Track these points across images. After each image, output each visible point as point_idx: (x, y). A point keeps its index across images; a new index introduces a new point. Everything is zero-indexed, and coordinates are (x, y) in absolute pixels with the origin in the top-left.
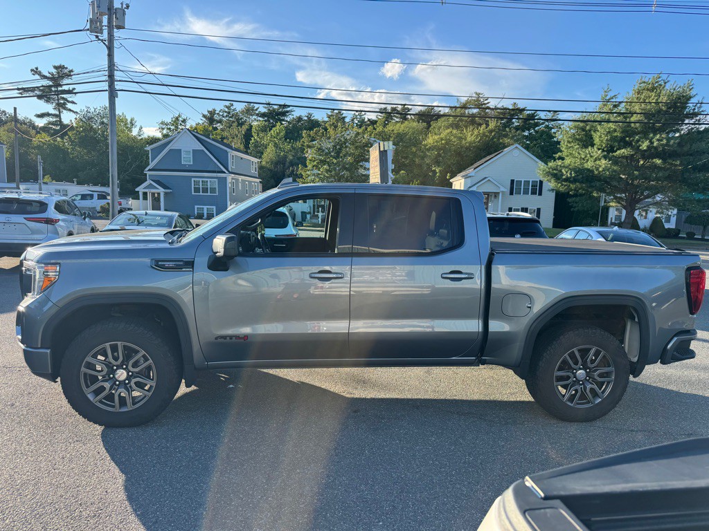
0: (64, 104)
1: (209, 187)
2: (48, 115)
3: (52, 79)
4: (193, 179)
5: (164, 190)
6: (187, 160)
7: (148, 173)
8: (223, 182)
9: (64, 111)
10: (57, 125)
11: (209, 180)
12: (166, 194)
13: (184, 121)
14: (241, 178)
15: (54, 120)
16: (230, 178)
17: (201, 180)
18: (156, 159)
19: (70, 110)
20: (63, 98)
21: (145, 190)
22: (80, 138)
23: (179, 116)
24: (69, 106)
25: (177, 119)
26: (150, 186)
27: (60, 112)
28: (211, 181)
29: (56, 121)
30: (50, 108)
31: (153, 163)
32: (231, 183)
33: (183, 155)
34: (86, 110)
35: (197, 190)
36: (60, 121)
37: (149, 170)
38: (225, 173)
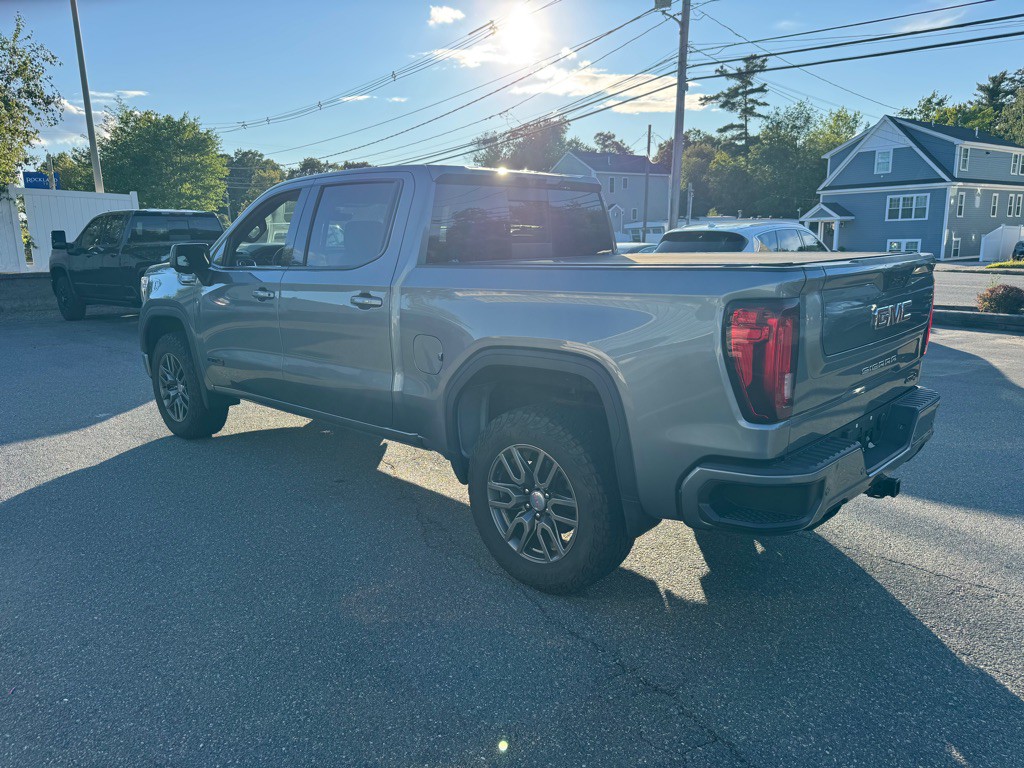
0: (752, 108)
1: (914, 207)
2: (731, 127)
3: (739, 75)
4: (889, 197)
5: (838, 217)
6: (883, 167)
7: (823, 194)
8: (939, 197)
9: (752, 118)
10: (741, 139)
11: (915, 196)
12: (841, 223)
13: (941, 103)
14: (980, 188)
15: (739, 132)
16: (953, 189)
17: (901, 197)
18: (838, 169)
19: (759, 116)
20: (752, 101)
21: (815, 220)
22: (762, 154)
23: (934, 96)
24: (758, 110)
25: (929, 101)
26: (821, 213)
27: (746, 121)
28: (919, 195)
29: (741, 134)
30: (734, 117)
31: (833, 175)
32: (955, 198)
33: (878, 159)
34: (774, 112)
35: (893, 214)
36: (746, 133)
37: (824, 189)
38: (944, 181)
